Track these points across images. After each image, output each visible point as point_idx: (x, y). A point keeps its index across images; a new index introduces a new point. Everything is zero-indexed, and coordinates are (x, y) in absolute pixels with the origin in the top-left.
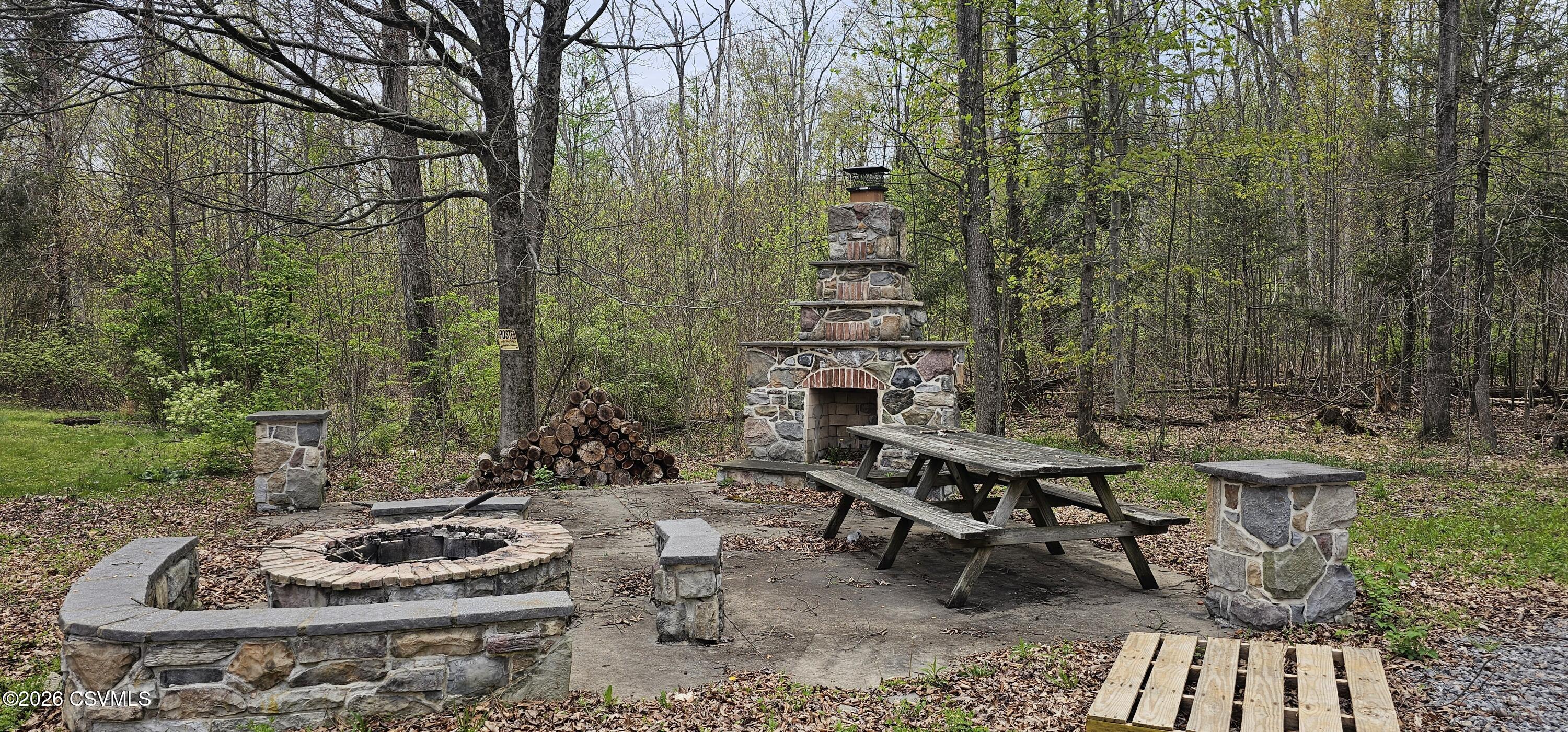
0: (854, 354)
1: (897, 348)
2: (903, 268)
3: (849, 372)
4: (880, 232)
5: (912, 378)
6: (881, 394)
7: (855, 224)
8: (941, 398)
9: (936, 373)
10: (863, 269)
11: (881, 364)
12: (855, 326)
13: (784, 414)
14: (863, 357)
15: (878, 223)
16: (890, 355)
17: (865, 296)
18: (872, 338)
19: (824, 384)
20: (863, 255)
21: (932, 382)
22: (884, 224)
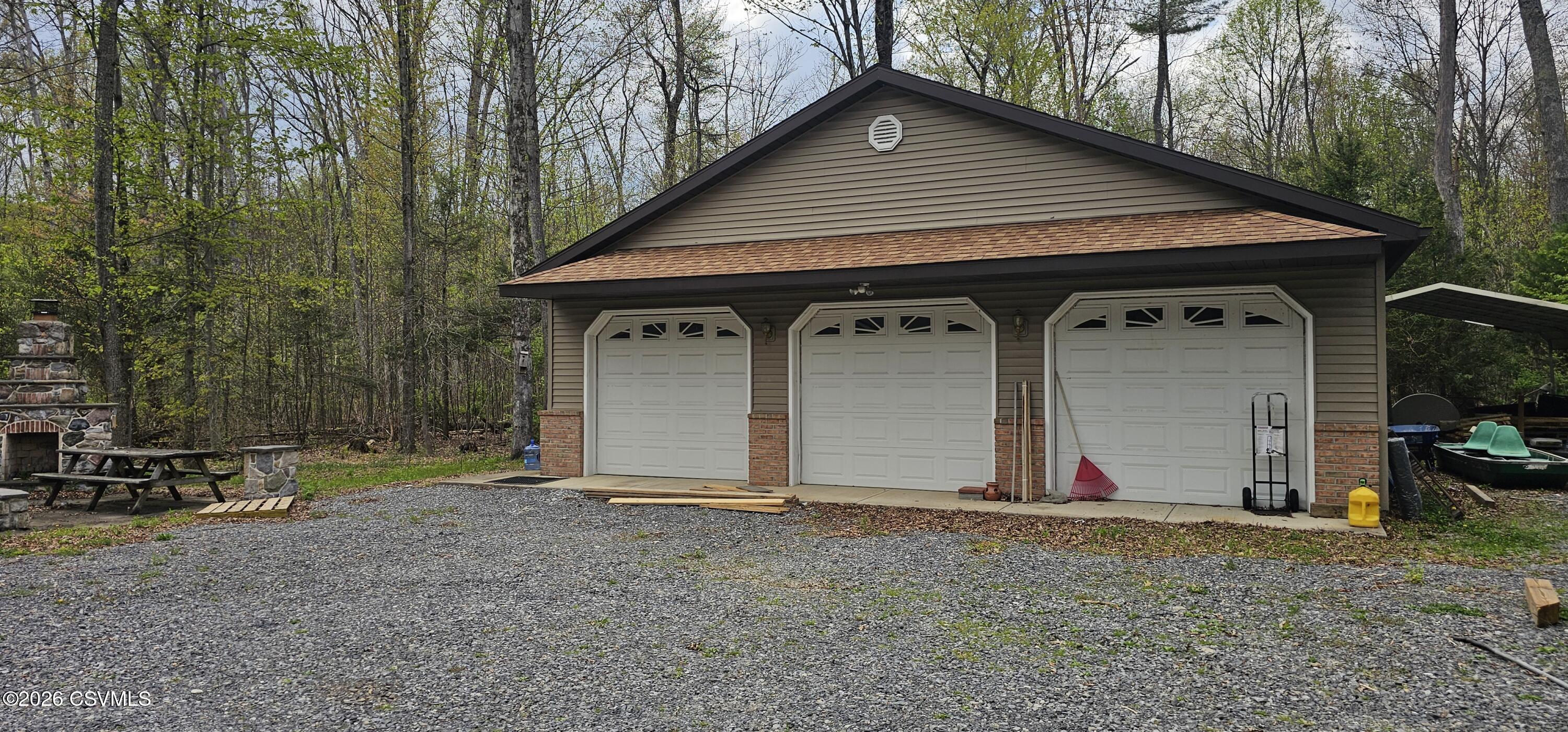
0: (41, 412)
1: (73, 408)
2: (72, 361)
3: (37, 423)
4: (58, 340)
5: (84, 425)
6: (61, 435)
7: (38, 334)
8: (104, 435)
9: (100, 421)
10: (46, 361)
11: (61, 417)
12: (40, 395)
14: (48, 414)
15: (56, 334)
16: (68, 412)
17: (47, 377)
18: (53, 401)
19: (18, 430)
20: (45, 352)
21: (97, 426)
22: (61, 335)
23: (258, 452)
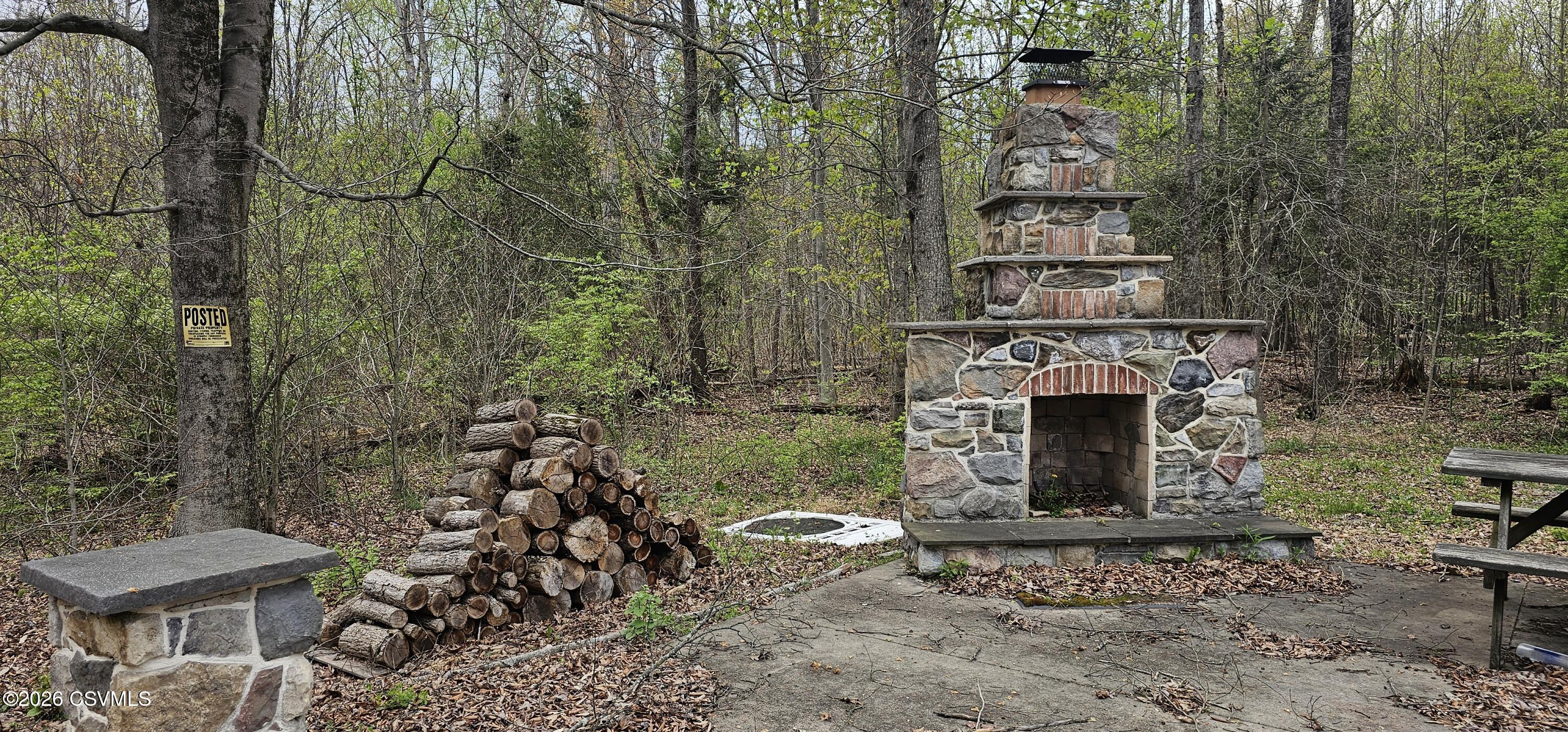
0: (1111, 339)
1: (1171, 329)
3: (1101, 368)
4: (1106, 151)
5: (1202, 375)
6: (1152, 402)
7: (1065, 136)
8: (1242, 403)
9: (1237, 365)
10: (1084, 206)
11: (1153, 355)
12: (1090, 295)
13: (986, 442)
14: (1127, 345)
15: (1104, 138)
16: (1169, 341)
17: (1092, 249)
18: (1120, 313)
19: (1058, 389)
20: (1076, 185)
21: (1229, 380)
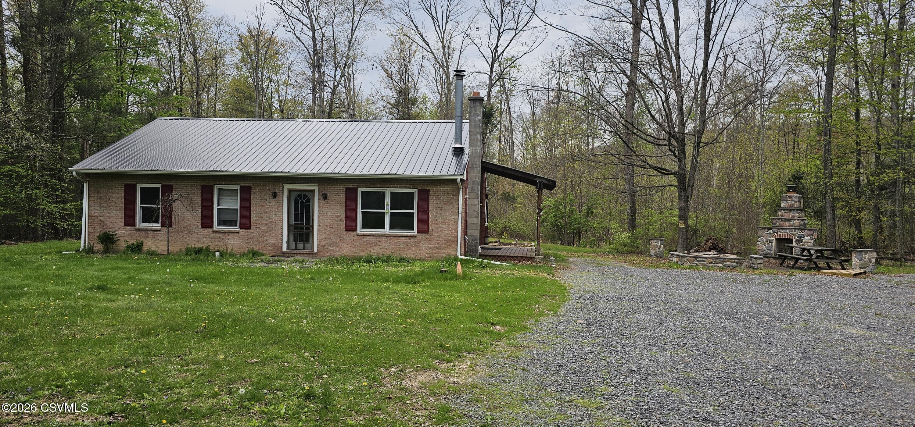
0: (787, 230)
1: (799, 229)
2: (801, 210)
3: (786, 234)
4: (795, 202)
5: (803, 236)
6: (794, 240)
7: (788, 199)
8: (810, 241)
9: (809, 235)
10: (790, 210)
11: (795, 233)
12: (788, 224)
13: (768, 244)
14: (790, 231)
15: (794, 199)
16: (797, 231)
17: (791, 217)
18: (792, 226)
19: (779, 237)
20: (790, 206)
21: (808, 237)
22: (796, 200)
23: (856, 251)
